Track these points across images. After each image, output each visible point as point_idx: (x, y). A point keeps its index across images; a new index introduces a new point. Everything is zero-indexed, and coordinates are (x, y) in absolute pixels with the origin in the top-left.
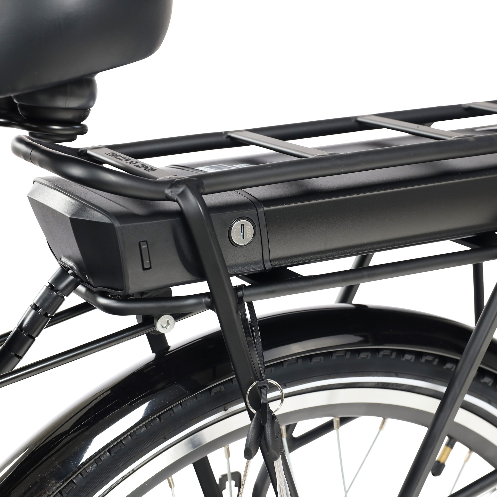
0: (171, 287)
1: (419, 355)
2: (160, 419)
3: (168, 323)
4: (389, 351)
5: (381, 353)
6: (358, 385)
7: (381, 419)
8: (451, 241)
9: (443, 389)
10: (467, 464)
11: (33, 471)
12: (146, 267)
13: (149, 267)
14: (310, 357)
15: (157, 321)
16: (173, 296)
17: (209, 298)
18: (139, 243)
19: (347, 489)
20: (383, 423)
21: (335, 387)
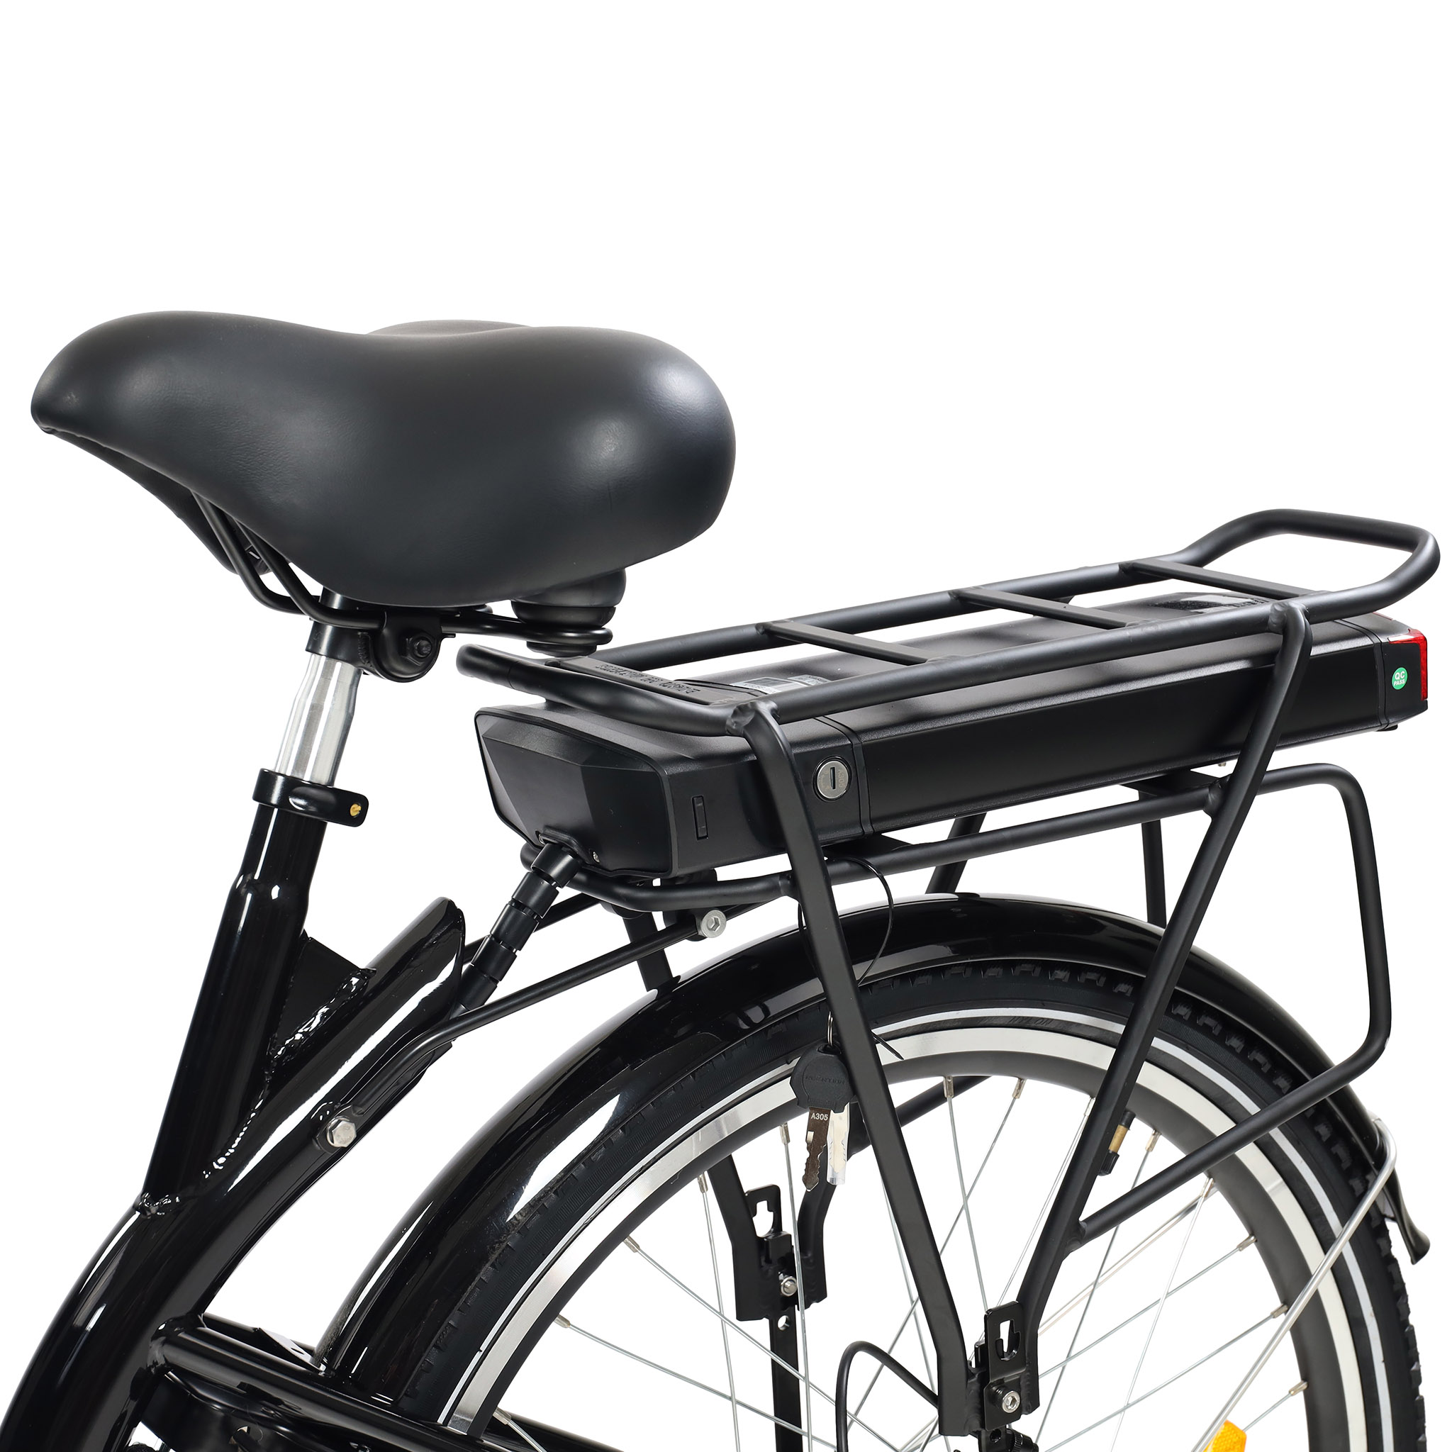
0: (716, 869)
1: (1075, 970)
2: (694, 1077)
3: (717, 923)
4: (1030, 966)
5: (1019, 969)
6: (982, 1023)
7: (1015, 1080)
8: (1122, 785)
9: (1119, 1029)
10: (1150, 1154)
11: (518, 1155)
12: (700, 835)
13: (706, 834)
14: (913, 976)
15: (702, 920)
16: (719, 880)
17: (788, 879)
18: (693, 799)
19: (967, 1193)
20: (1020, 1087)
21: (948, 1025)
